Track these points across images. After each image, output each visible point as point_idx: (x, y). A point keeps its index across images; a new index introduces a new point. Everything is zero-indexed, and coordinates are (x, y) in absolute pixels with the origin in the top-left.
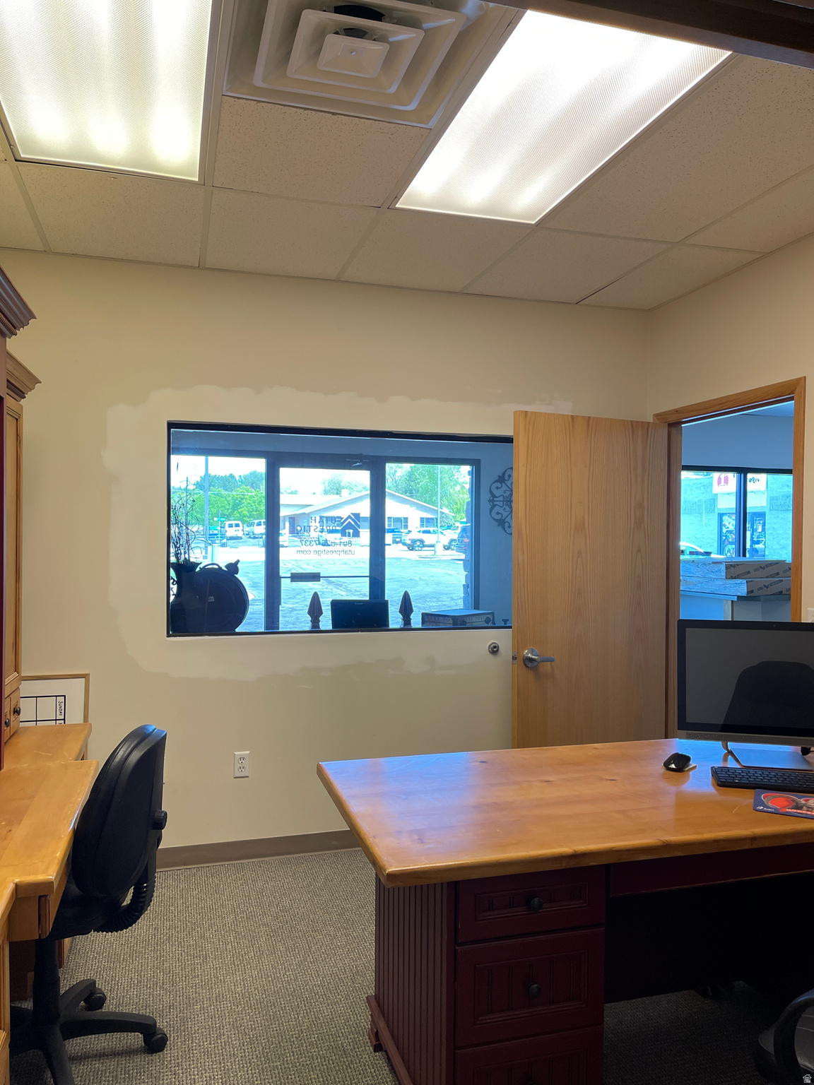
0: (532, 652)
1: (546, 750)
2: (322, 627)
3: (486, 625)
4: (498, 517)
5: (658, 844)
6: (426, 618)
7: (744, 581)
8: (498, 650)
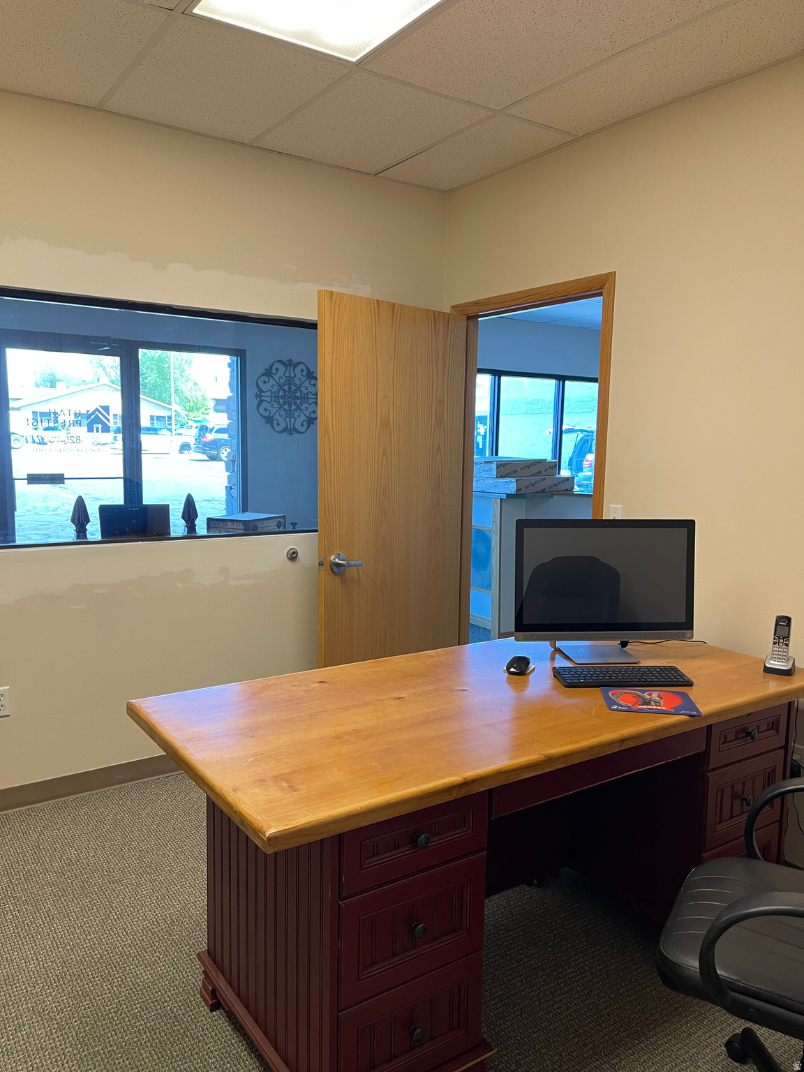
0: (338, 556)
1: (381, 662)
2: (90, 537)
3: (278, 530)
4: (266, 414)
5: (540, 759)
6: (211, 523)
7: (514, 480)
8: (297, 556)
